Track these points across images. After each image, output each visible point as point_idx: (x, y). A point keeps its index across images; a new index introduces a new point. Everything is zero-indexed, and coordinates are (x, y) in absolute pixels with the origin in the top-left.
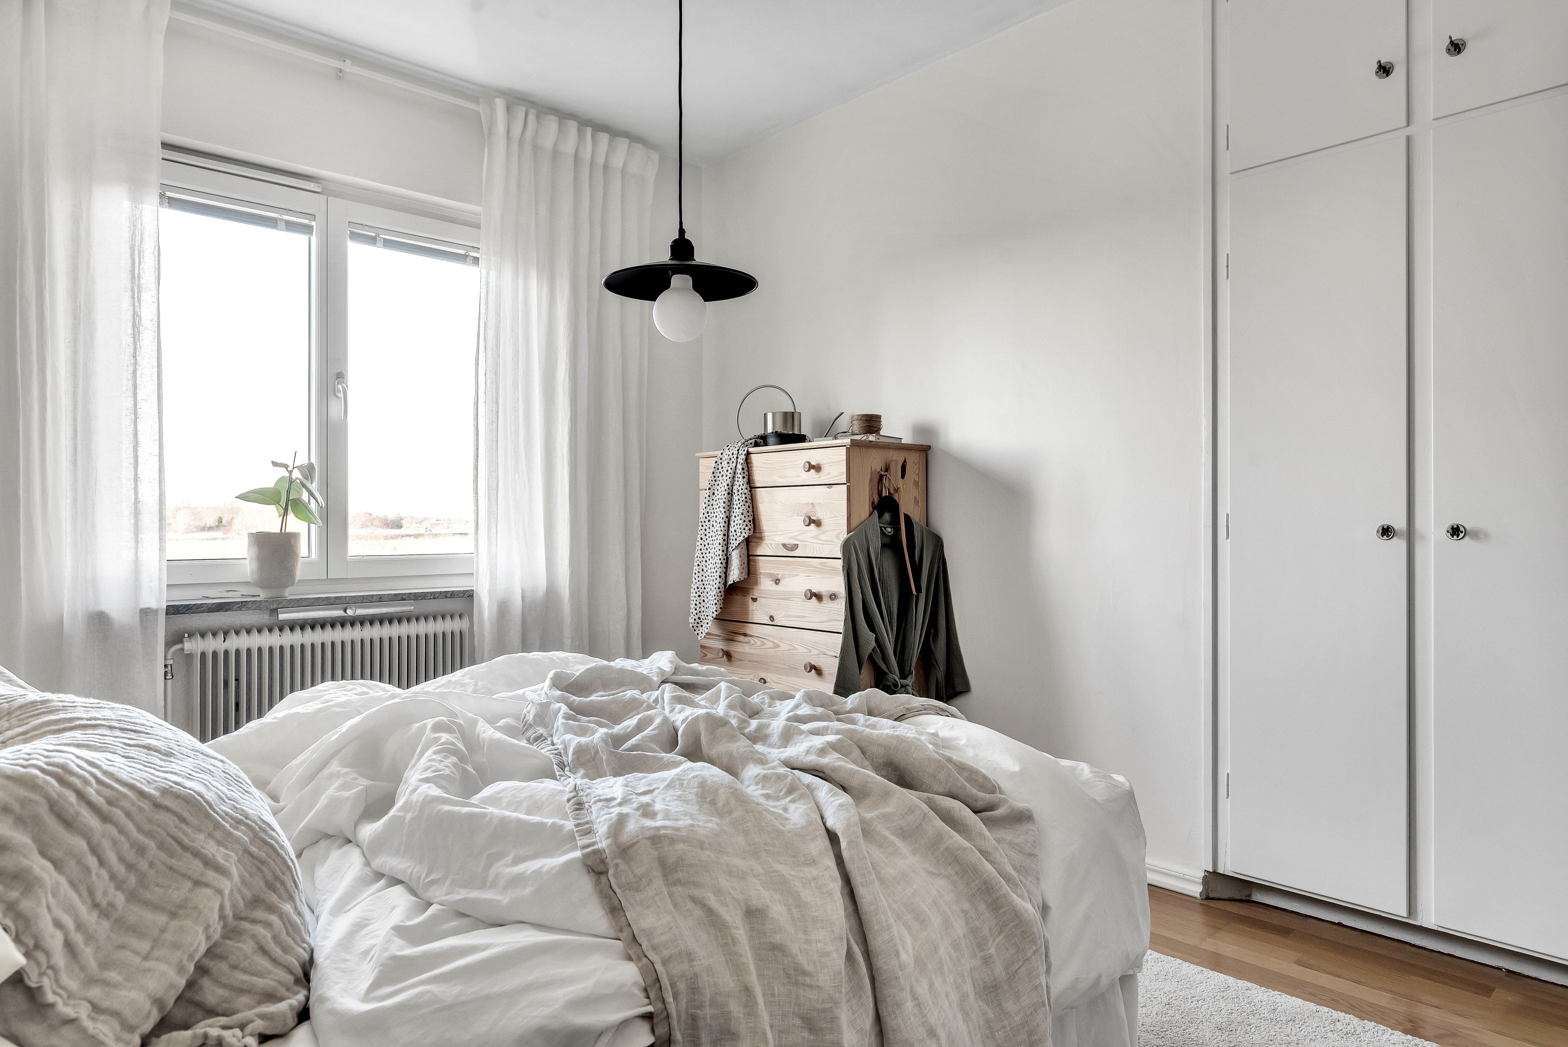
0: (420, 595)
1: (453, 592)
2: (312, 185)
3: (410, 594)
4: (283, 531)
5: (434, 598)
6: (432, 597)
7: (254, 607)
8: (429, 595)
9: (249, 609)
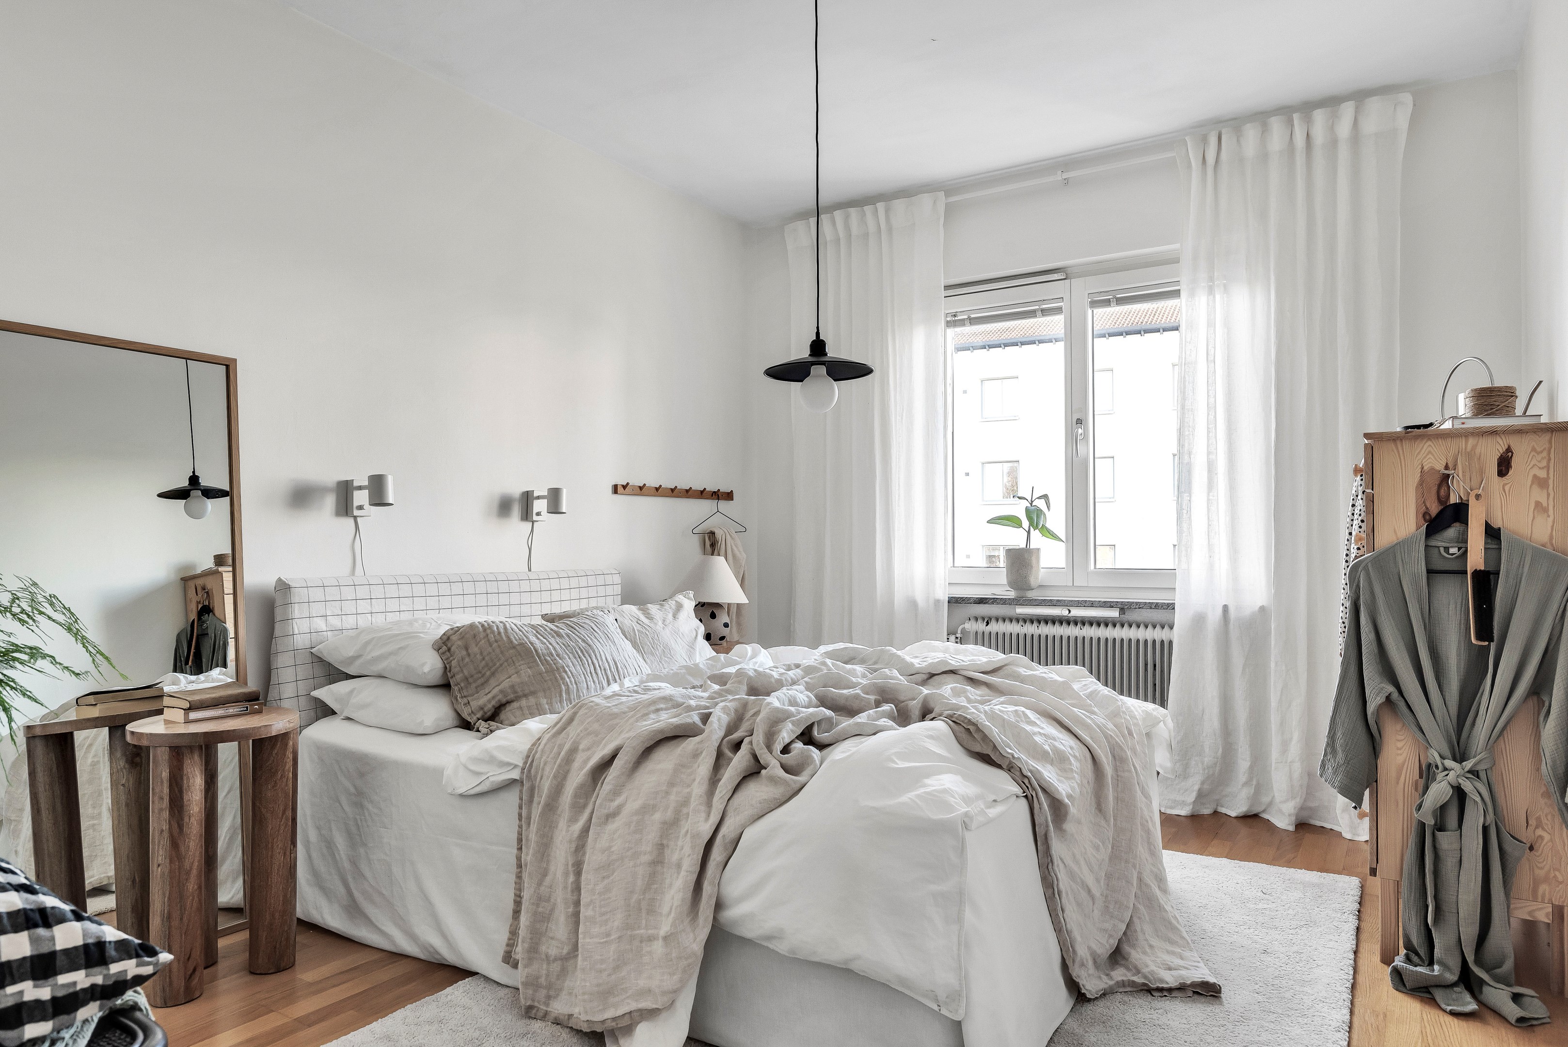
0: (1127, 604)
1: (1157, 603)
2: (1056, 275)
3: (1118, 602)
4: (1028, 547)
5: (1140, 608)
6: (1137, 607)
7: (1002, 602)
8: (1134, 604)
9: (998, 604)
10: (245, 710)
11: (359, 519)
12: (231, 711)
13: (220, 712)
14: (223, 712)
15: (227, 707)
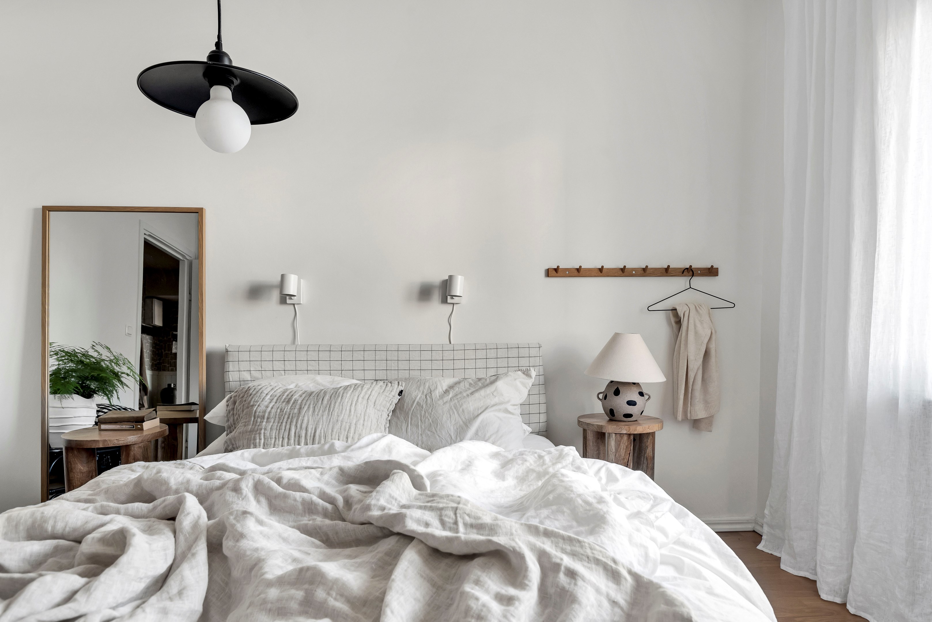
10: (132, 428)
11: (296, 306)
12: (124, 427)
13: (118, 427)
14: (120, 427)
15: (122, 424)
